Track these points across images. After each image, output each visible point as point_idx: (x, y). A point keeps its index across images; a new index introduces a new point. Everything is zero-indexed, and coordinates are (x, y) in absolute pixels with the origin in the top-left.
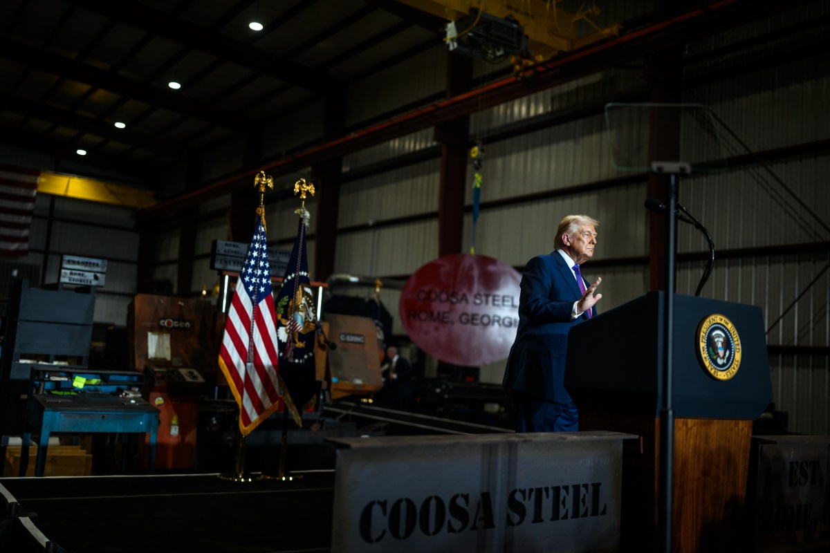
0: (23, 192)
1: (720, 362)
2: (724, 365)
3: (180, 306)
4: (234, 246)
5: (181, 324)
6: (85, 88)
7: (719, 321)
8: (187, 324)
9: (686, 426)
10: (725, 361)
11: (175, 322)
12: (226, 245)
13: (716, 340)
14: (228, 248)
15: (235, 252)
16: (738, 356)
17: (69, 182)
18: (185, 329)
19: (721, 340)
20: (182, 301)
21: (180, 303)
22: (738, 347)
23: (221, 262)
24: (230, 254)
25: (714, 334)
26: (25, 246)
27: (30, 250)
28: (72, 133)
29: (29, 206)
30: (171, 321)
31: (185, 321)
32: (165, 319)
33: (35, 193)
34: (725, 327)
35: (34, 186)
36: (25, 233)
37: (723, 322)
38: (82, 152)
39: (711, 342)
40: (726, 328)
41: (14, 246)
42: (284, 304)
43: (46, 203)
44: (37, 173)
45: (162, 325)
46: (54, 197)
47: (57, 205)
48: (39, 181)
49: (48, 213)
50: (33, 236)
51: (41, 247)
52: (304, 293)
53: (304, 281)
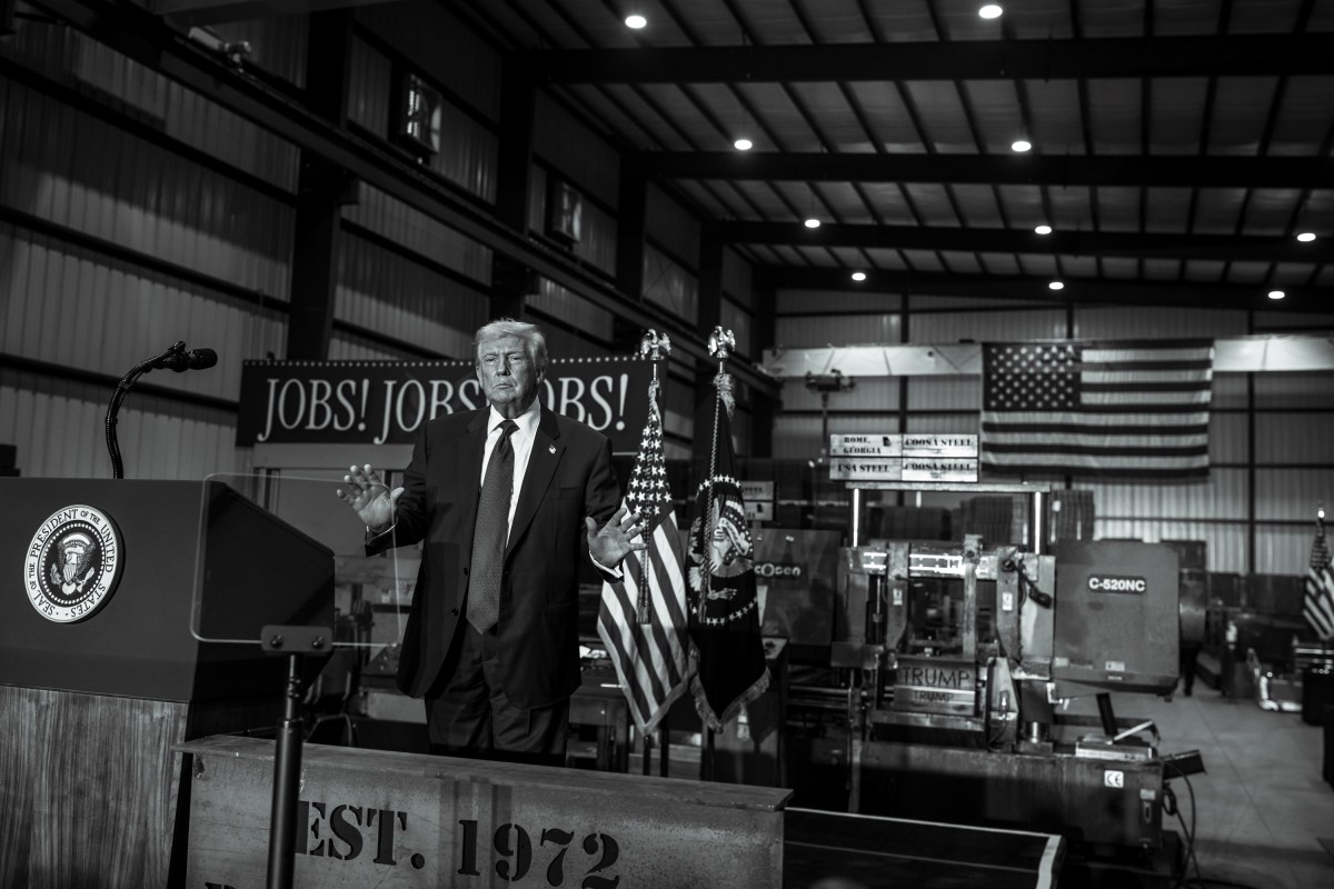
0: (1189, 376)
1: (68, 590)
2: (76, 595)
3: (789, 542)
4: (860, 440)
5: (786, 571)
6: (1241, 193)
7: (79, 517)
8: (797, 570)
9: (37, 701)
10: (80, 589)
11: (778, 568)
12: (846, 440)
13: (66, 551)
14: (849, 445)
15: (863, 450)
16: (107, 579)
17: (1266, 345)
18: (792, 577)
19: (80, 550)
20: (791, 535)
21: (788, 538)
22: (110, 562)
23: (840, 469)
24: (853, 454)
25: (66, 540)
26: (1203, 461)
27: (1213, 465)
28: (1259, 268)
29: (1205, 396)
30: (771, 566)
31: (792, 566)
32: (761, 563)
33: (1208, 375)
34: (93, 527)
35: (1207, 364)
36: (1200, 440)
37: (88, 519)
38: (1276, 295)
39: (55, 556)
40: (96, 530)
42: (697, 530)
43: (1241, 387)
44: (1208, 343)
45: (758, 572)
46: (1251, 376)
47: (1260, 387)
48: (1212, 354)
49: (1245, 404)
50: (1227, 442)
51: (1242, 458)
52: (724, 510)
53: (723, 491)
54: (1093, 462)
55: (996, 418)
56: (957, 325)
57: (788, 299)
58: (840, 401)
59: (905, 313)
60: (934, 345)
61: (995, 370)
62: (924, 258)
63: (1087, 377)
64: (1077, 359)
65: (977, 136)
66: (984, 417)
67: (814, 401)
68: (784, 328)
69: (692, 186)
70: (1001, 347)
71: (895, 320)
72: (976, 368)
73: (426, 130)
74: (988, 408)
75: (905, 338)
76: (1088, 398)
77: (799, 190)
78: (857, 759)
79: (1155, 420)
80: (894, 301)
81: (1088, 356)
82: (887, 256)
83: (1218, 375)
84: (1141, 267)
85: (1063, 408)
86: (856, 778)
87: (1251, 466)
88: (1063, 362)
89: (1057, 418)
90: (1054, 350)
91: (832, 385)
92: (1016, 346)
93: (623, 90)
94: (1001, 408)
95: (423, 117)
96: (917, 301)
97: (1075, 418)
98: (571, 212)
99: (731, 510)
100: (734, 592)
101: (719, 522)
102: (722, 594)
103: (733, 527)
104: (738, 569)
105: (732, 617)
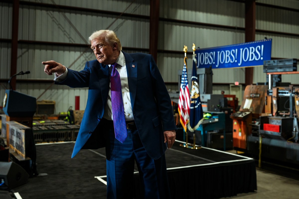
8: (258, 95)
18: (257, 97)
45: (251, 96)
53: (194, 80)
78: (260, 142)
86: (260, 146)
99: (195, 84)
100: (196, 101)
101: (193, 86)
102: (193, 102)
103: (196, 87)
104: (197, 97)
105: (196, 107)
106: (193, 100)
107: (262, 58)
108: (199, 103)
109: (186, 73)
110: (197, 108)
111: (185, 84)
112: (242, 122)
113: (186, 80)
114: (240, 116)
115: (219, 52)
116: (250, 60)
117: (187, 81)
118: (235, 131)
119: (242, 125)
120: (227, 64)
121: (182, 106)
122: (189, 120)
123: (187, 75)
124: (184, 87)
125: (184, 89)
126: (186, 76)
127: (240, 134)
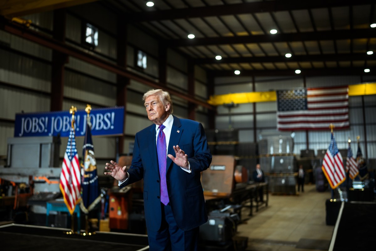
0: (341, 97)
17: (366, 86)
26: (347, 123)
29: (346, 104)
33: (347, 97)
35: (346, 93)
38: (367, 71)
41: (342, 125)
43: (360, 100)
44: (346, 87)
46: (363, 97)
47: (366, 99)
48: (348, 90)
49: (361, 105)
50: (356, 117)
51: (361, 121)
52: (89, 154)
53: (88, 148)
54: (312, 125)
55: (282, 113)
56: (269, 85)
57: (218, 80)
58: (235, 111)
59: (254, 82)
60: (262, 92)
61: (281, 99)
62: (257, 66)
63: (309, 99)
64: (306, 94)
65: (262, 29)
66: (279, 113)
67: (226, 111)
68: (217, 89)
69: (183, 49)
70: (282, 91)
71: (251, 85)
72: (275, 98)
73: (93, 39)
74: (279, 110)
75: (254, 90)
76: (310, 106)
77: (214, 48)
79: (331, 112)
80: (250, 79)
81: (310, 93)
82: (246, 66)
83: (350, 97)
84: (312, 65)
85: (302, 109)
87: (364, 125)
88: (301, 95)
89: (301, 112)
90: (298, 91)
91: (231, 106)
92: (287, 91)
93: (155, 23)
94: (283, 110)
95: (92, 36)
96: (257, 79)
97: (306, 112)
98: (142, 60)
99: (90, 153)
100: (91, 175)
101: (87, 157)
102: (88, 176)
103: (91, 158)
104: (92, 169)
105: (91, 182)
106: (86, 173)
107: (112, 127)
108: (95, 177)
109: (74, 140)
110: (93, 183)
111: (73, 154)
112: (123, 199)
113: (75, 148)
114: (121, 191)
115: (53, 118)
116: (97, 128)
117: (76, 151)
118: (112, 209)
119: (123, 202)
120: (64, 132)
121: (67, 182)
122: (80, 198)
123: (75, 142)
124: (70, 158)
125: (71, 161)
126: (74, 144)
127: (119, 213)
